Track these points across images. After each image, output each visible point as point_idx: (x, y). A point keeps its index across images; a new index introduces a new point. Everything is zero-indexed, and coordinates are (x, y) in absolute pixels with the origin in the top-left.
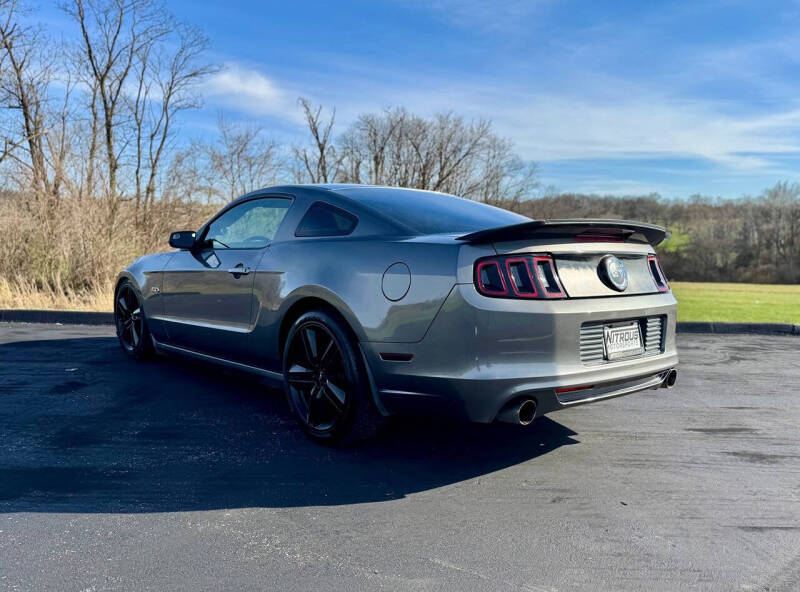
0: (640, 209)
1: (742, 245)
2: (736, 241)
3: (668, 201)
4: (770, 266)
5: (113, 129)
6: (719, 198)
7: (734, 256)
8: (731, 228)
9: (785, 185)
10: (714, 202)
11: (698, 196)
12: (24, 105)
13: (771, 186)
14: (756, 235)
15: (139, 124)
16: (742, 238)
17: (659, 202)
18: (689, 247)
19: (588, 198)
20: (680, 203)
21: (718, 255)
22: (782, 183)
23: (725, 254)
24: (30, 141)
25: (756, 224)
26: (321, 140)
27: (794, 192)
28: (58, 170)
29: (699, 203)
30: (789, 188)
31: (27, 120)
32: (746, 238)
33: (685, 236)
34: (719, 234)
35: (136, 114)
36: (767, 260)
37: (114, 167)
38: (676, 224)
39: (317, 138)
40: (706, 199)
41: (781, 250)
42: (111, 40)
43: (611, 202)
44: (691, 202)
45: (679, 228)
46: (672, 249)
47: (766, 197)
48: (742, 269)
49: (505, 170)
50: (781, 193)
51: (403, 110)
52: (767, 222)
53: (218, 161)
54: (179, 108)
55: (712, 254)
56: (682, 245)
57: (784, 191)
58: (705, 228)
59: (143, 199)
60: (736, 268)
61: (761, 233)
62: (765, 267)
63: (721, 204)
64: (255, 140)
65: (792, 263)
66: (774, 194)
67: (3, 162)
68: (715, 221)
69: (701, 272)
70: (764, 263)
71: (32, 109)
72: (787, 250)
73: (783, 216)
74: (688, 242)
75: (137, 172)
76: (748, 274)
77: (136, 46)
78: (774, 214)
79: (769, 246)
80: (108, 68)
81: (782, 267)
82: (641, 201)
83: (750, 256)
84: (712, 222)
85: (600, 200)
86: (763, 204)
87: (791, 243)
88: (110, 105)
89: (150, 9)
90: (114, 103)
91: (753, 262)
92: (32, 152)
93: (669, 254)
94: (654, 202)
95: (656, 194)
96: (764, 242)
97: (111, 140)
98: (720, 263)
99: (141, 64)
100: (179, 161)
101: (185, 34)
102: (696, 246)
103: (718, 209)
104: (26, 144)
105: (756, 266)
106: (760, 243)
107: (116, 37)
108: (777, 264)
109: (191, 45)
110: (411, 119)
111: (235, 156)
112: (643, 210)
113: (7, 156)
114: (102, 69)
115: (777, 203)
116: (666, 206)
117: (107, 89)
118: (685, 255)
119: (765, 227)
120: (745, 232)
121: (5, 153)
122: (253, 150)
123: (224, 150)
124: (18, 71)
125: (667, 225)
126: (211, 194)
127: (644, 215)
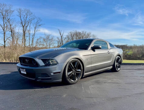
2: (141, 52)
5: (25, 35)
7: (141, 55)
10: (138, 45)
12: (11, 32)
17: (128, 46)
20: (131, 46)
23: (139, 55)
26: (62, 35)
28: (17, 42)
31: (12, 34)
33: (132, 52)
34: (138, 51)
37: (25, 41)
44: (133, 46)
45: (131, 50)
48: (142, 58)
51: (76, 30)
53: (44, 40)
56: (131, 54)
59: (30, 46)
63: (139, 46)
64: (50, 36)
68: (137, 49)
69: (135, 58)
71: (13, 32)
75: (29, 42)
82: (124, 46)
88: (25, 31)
89: (32, 15)
93: (129, 55)
98: (138, 57)
99: (30, 24)
100: (38, 40)
101: (38, 19)
102: (133, 54)
104: (12, 37)
107: (26, 20)
109: (39, 21)
111: (47, 39)
114: (24, 25)
122: (50, 38)
123: (45, 38)
124: (11, 26)
125: (129, 50)
126: (43, 45)
127: (125, 48)
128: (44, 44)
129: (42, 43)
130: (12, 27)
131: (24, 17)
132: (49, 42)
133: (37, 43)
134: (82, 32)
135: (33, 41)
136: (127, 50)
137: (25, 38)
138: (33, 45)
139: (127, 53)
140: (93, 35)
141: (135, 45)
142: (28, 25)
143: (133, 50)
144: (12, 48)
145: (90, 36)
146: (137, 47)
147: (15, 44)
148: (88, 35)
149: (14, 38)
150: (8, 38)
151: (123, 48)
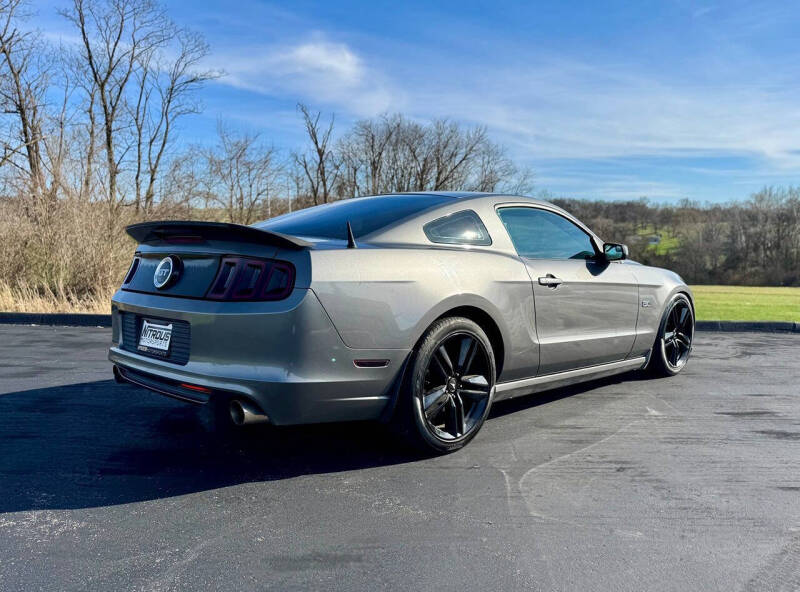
0: (630, 213)
1: (730, 249)
2: (725, 244)
3: (658, 206)
4: (757, 268)
5: (113, 134)
6: (707, 202)
7: (722, 258)
8: (719, 231)
9: (771, 189)
10: (703, 206)
11: (687, 200)
13: (757, 191)
14: (744, 238)
15: (139, 130)
16: (730, 241)
17: (649, 206)
18: (679, 250)
19: (578, 203)
20: (669, 207)
21: (707, 258)
22: (768, 188)
23: (714, 257)
24: (28, 147)
25: (744, 228)
26: (320, 144)
27: (779, 196)
28: (56, 175)
29: (688, 207)
30: (774, 192)
31: (25, 126)
32: (734, 241)
33: (675, 240)
34: (708, 237)
35: (136, 120)
36: (755, 263)
37: (114, 173)
38: (666, 227)
39: (316, 143)
40: (695, 203)
41: (768, 253)
42: (111, 46)
43: (601, 206)
44: (680, 206)
45: (669, 232)
46: (662, 252)
47: (753, 201)
48: (730, 271)
50: (767, 197)
52: (754, 225)
53: (216, 167)
54: (179, 114)
55: (701, 257)
56: (672, 248)
57: (770, 195)
58: (694, 231)
59: (143, 204)
60: (725, 270)
61: (749, 237)
62: (753, 269)
63: (709, 208)
65: (779, 265)
66: (761, 198)
68: (703, 225)
70: (753, 266)
72: (774, 253)
73: (769, 220)
74: (678, 245)
75: (137, 178)
76: (737, 277)
77: (137, 51)
78: (760, 217)
79: (756, 249)
80: (109, 74)
81: (769, 270)
82: (630, 205)
83: (738, 258)
84: (700, 226)
85: (591, 204)
86: (749, 207)
87: (777, 246)
88: (110, 110)
89: (151, 16)
90: (114, 108)
91: (741, 265)
92: (30, 156)
93: (660, 256)
94: (644, 206)
95: (645, 198)
96: (752, 245)
97: (112, 145)
98: (709, 266)
100: (177, 165)
101: (185, 41)
102: (684, 250)
103: (706, 212)
105: (744, 268)
106: (747, 245)
107: (116, 43)
108: (764, 266)
109: (192, 51)
111: (234, 161)
112: (633, 214)
113: (6, 162)
114: (103, 76)
115: (764, 206)
116: (655, 210)
117: (107, 94)
118: (675, 258)
119: (752, 230)
120: (733, 236)
121: (4, 159)
123: (224, 156)
124: (16, 76)
125: (656, 229)
127: (635, 219)
128: (214, 190)
129: (201, 187)
130: (23, 83)
136: (648, 231)
139: (652, 245)
143: (679, 229)
146: (698, 212)
148: (470, 144)
149: (37, 151)
151: (623, 220)
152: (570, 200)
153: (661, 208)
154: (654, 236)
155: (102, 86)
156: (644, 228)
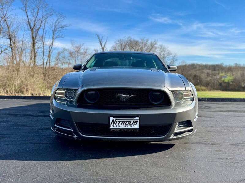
0: (217, 68)
3: (227, 65)
5: (35, 44)
10: (242, 65)
12: (10, 39)
17: (224, 66)
18: (232, 80)
19: (199, 65)
20: (231, 66)
21: (242, 83)
23: (244, 82)
24: (12, 49)
26: (103, 46)
28: (20, 57)
29: (237, 66)
31: (11, 42)
33: (232, 77)
34: (242, 76)
37: (35, 56)
38: (229, 73)
40: (239, 65)
44: (234, 66)
46: (226, 81)
49: (166, 55)
51: (130, 37)
55: (240, 83)
56: (230, 80)
59: (45, 66)
63: (244, 66)
64: (82, 48)
67: (1, 55)
68: (241, 72)
69: (237, 88)
71: (13, 39)
75: (43, 57)
77: (43, 19)
80: (34, 26)
82: (217, 66)
88: (35, 37)
89: (48, 8)
90: (36, 37)
92: (12, 51)
93: (226, 82)
94: (222, 66)
95: (222, 63)
98: (243, 85)
99: (44, 25)
100: (59, 54)
101: (58, 15)
102: (235, 80)
103: (244, 68)
104: (10, 50)
107: (36, 17)
109: (60, 18)
110: (133, 40)
111: (76, 52)
113: (2, 53)
114: (32, 27)
117: (34, 32)
118: (231, 83)
122: (82, 51)
123: (73, 50)
124: (8, 28)
125: (226, 73)
126: (69, 64)
127: (218, 70)
128: (71, 61)
129: (67, 61)
130: (11, 29)
131: (33, 11)
132: (80, 57)
133: (57, 59)
134: (140, 41)
135: (49, 56)
136: (223, 74)
137: (36, 50)
138: (50, 63)
139: (223, 79)
140: (161, 46)
141: (236, 64)
142: (41, 27)
143: (234, 73)
144: (10, 68)
145: (156, 48)
146: (241, 68)
147: (17, 61)
148: (152, 45)
149: (15, 50)
150: (3, 50)
151: (215, 70)
152: (196, 64)
153: (228, 66)
154: (225, 76)
155: (32, 30)
156: (222, 73)
